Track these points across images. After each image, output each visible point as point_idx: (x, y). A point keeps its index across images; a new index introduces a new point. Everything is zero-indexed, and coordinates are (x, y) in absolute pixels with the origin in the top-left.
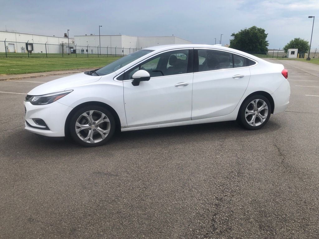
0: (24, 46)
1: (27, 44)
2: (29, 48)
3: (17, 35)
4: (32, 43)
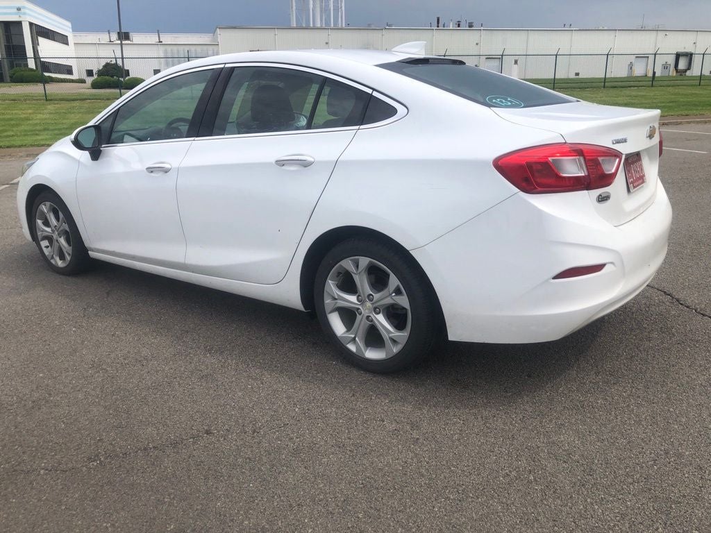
0: (671, 60)
1: (678, 56)
2: (682, 64)
3: (661, 34)
4: (693, 52)
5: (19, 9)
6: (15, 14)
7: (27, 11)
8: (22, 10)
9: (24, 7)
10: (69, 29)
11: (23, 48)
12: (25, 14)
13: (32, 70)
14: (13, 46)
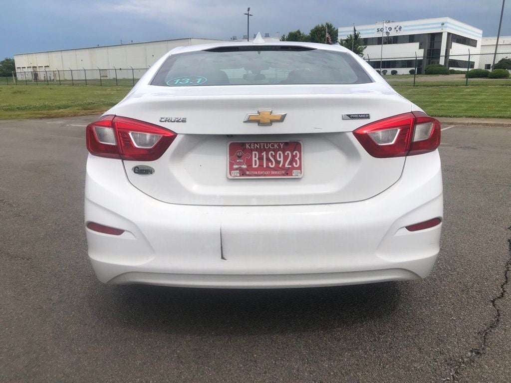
5: (443, 24)
6: (440, 27)
7: (448, 25)
8: (445, 25)
9: (447, 23)
10: (479, 35)
11: (439, 50)
12: (446, 27)
13: (441, 66)
14: (433, 50)
